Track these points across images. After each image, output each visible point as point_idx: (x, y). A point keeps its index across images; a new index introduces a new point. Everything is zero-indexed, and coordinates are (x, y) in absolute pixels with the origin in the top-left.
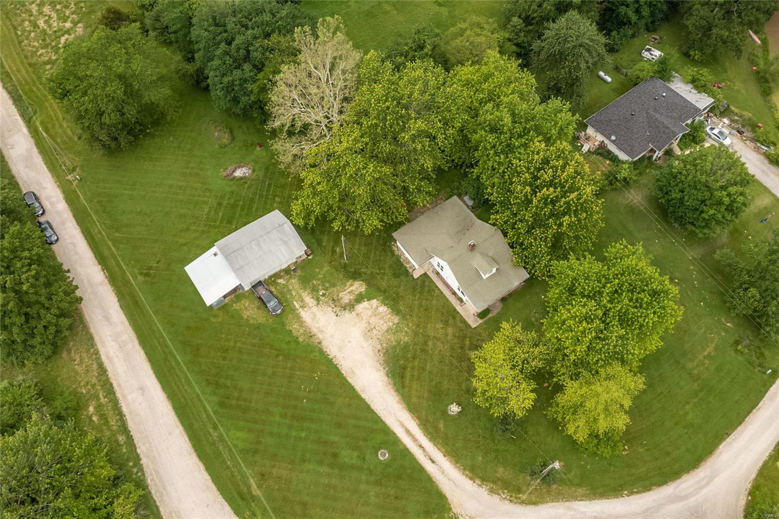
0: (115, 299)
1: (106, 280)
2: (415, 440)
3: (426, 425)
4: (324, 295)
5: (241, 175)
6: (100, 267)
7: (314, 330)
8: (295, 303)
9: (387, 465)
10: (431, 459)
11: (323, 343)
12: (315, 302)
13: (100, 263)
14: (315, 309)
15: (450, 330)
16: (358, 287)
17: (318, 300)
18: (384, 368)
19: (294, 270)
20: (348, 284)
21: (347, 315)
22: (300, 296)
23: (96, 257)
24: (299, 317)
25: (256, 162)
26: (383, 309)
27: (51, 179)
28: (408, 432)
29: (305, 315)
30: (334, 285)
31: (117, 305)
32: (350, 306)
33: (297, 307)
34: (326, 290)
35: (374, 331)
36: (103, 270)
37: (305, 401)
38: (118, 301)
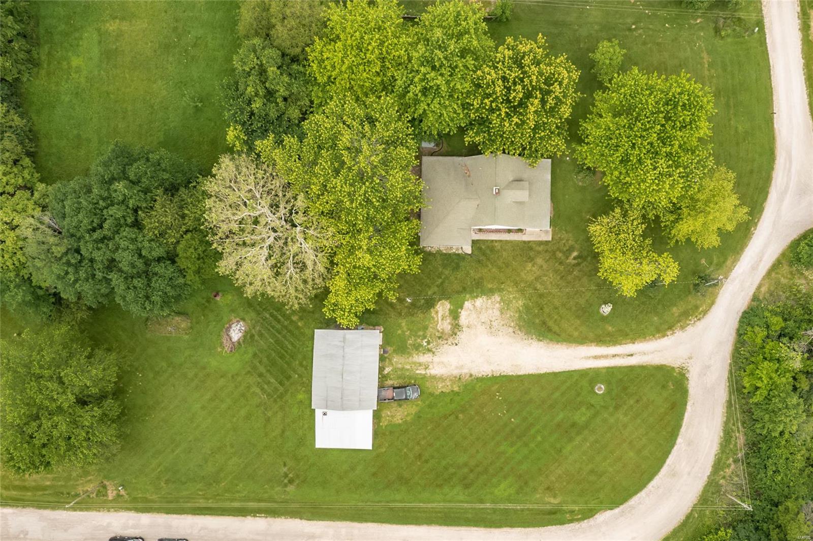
0: (297, 521)
1: (269, 519)
2: (606, 357)
3: (601, 339)
4: (428, 343)
5: (240, 335)
6: (249, 517)
7: (456, 372)
8: (418, 372)
9: (609, 391)
10: (629, 355)
11: (473, 373)
12: (430, 355)
13: (245, 516)
14: (436, 359)
15: (539, 261)
16: (443, 308)
17: (429, 350)
18: (532, 339)
19: (385, 352)
20: (433, 314)
21: (462, 336)
22: (415, 363)
23: (234, 516)
24: (434, 377)
25: (233, 311)
26: (479, 302)
27: (101, 513)
28: (596, 357)
29: (435, 371)
30: (425, 328)
31: (304, 522)
32: (456, 327)
33: (423, 372)
34: (425, 337)
35: (493, 323)
36: (255, 516)
37: (513, 420)
38: (301, 519)
